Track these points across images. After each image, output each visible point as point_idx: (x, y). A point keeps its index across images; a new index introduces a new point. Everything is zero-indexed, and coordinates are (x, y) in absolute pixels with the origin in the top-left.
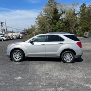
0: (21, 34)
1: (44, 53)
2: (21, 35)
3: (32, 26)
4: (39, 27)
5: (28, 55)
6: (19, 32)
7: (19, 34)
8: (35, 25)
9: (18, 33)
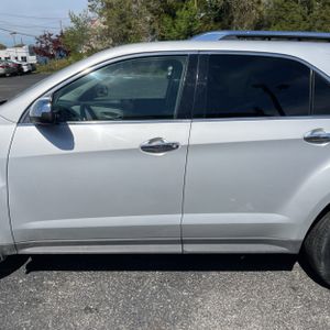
0: (31, 54)
1: (174, 219)
2: (33, 59)
3: (75, 20)
4: (107, 27)
5: (19, 241)
6: (21, 46)
7: (23, 52)
8: (90, 14)
9: (19, 50)
